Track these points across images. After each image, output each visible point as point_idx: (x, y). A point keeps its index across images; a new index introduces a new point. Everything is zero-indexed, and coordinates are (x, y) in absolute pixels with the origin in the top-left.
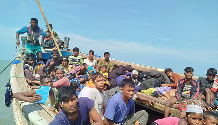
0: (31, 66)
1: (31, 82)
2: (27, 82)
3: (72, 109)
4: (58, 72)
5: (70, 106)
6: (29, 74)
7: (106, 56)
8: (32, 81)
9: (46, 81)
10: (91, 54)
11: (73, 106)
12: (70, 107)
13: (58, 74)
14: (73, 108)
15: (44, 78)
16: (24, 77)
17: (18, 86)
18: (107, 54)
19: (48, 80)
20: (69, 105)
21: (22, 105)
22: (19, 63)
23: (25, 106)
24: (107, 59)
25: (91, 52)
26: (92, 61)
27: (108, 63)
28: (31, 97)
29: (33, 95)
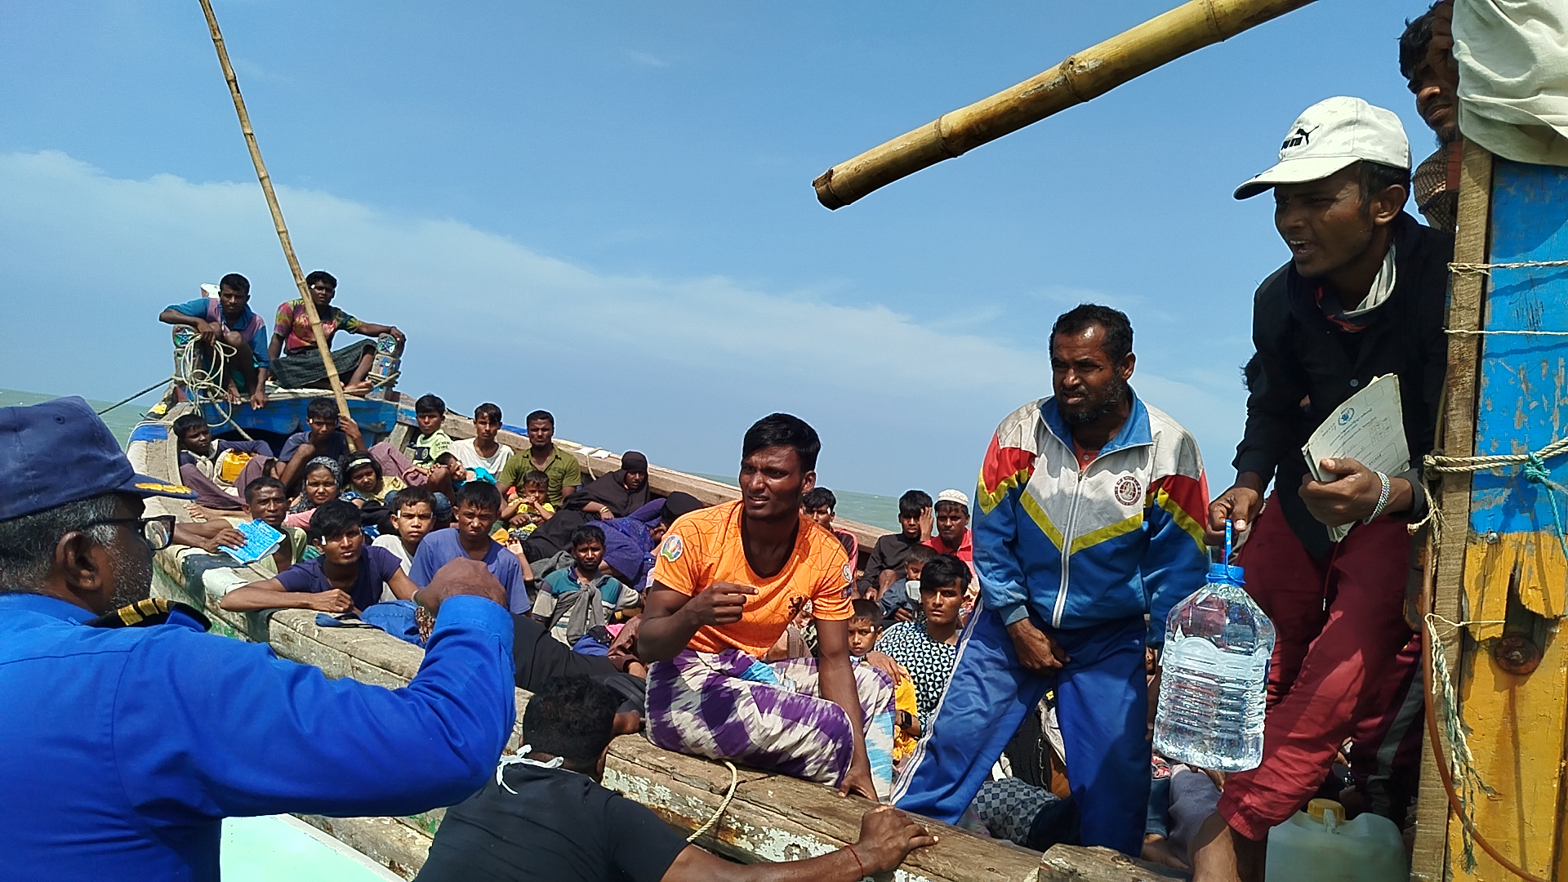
0: (203, 457)
3: (346, 554)
4: (318, 479)
5: (343, 548)
7: (537, 430)
9: (264, 496)
10: (485, 423)
11: (352, 549)
12: (343, 551)
13: (316, 484)
14: (350, 554)
15: (257, 487)
18: (541, 423)
19: (270, 492)
20: (342, 545)
21: (181, 554)
22: (157, 437)
23: (191, 555)
24: (538, 443)
25: (486, 414)
26: (490, 451)
27: (550, 459)
28: (209, 537)
29: (213, 534)
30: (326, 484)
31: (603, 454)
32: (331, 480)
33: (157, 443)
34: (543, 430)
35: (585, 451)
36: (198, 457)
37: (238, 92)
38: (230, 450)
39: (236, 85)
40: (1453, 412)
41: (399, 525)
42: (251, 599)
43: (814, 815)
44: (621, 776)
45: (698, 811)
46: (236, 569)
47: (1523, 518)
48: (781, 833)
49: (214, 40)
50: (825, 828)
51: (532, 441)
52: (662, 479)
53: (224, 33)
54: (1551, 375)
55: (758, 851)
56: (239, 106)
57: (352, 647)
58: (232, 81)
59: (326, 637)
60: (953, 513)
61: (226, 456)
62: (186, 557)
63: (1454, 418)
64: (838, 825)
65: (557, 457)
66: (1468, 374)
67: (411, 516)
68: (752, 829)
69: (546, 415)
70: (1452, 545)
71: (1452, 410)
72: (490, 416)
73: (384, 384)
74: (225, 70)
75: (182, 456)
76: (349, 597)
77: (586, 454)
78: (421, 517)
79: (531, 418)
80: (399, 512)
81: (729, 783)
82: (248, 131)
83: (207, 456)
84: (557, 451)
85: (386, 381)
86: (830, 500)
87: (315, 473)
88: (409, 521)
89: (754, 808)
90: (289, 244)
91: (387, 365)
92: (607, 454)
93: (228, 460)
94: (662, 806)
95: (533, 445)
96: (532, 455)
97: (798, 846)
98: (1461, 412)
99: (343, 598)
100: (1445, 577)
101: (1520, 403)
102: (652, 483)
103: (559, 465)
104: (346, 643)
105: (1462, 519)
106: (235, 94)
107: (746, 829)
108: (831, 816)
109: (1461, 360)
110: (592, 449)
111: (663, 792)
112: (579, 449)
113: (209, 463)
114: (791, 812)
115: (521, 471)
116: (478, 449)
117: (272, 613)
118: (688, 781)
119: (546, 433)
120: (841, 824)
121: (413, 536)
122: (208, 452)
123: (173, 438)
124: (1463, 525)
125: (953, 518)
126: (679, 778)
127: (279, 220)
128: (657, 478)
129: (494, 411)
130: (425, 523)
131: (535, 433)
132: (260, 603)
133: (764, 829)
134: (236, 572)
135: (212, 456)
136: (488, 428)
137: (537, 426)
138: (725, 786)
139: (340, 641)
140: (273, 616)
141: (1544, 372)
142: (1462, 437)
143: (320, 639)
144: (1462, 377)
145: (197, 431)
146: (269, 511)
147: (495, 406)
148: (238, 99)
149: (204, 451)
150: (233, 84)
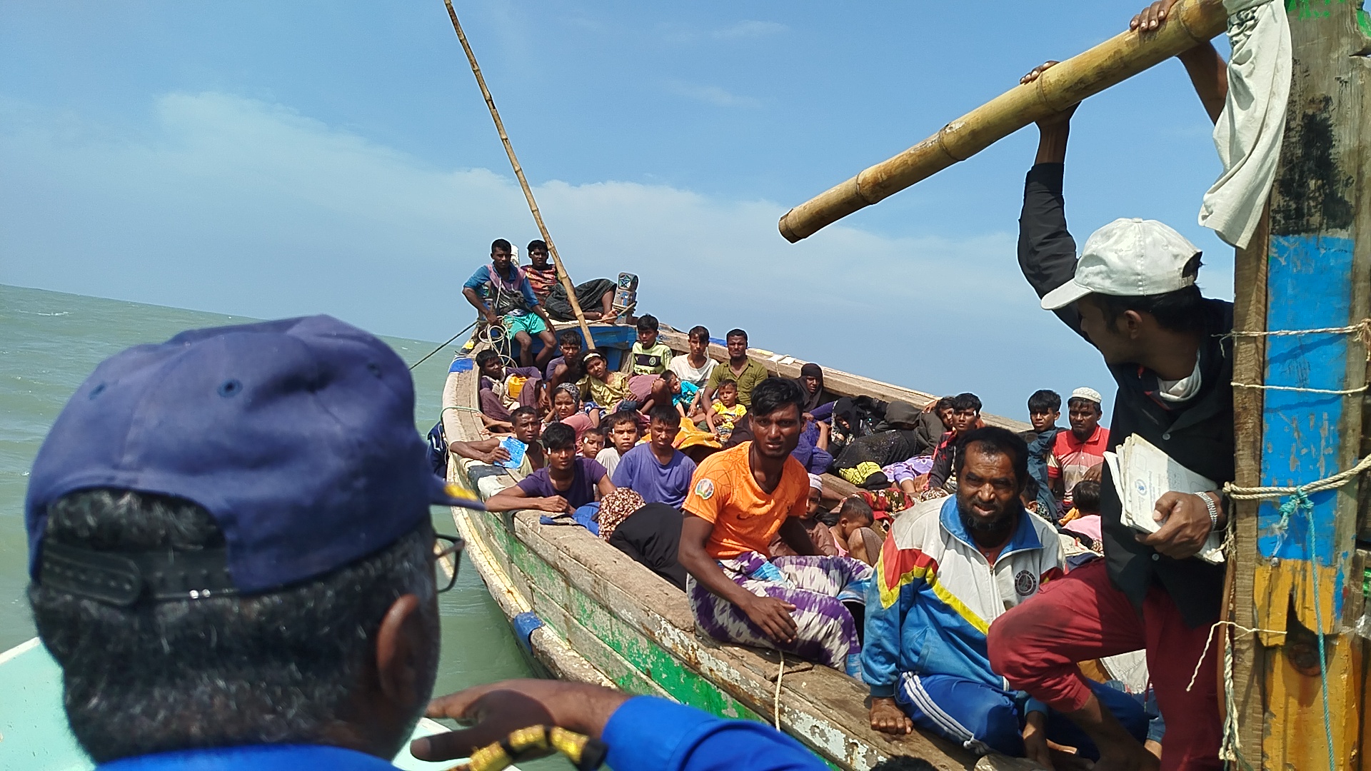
0: (497, 381)
1: (494, 422)
2: (485, 423)
3: (564, 463)
4: (561, 400)
5: (561, 458)
6: (493, 402)
7: (734, 344)
8: (498, 422)
9: (524, 421)
10: (696, 342)
11: (567, 460)
12: (561, 461)
13: (560, 403)
14: (566, 463)
15: (519, 414)
16: (477, 409)
17: (462, 430)
18: (738, 338)
19: (528, 418)
20: (561, 456)
21: (467, 466)
22: (465, 368)
23: (472, 466)
24: (735, 355)
25: (697, 335)
26: (700, 364)
27: (744, 367)
28: (487, 451)
29: (491, 449)
30: (567, 403)
31: (789, 360)
32: (570, 400)
33: (466, 374)
34: (739, 344)
35: (775, 358)
36: (494, 381)
37: (494, 108)
38: (512, 375)
39: (492, 103)
40: (1241, 452)
41: (615, 439)
42: (501, 503)
43: (829, 706)
44: (711, 658)
45: (757, 692)
46: (500, 477)
47: (1295, 548)
48: (807, 716)
49: (474, 71)
50: (836, 717)
51: (731, 352)
52: (836, 381)
53: (480, 65)
54: (1318, 427)
55: (795, 727)
56: (496, 118)
57: (559, 543)
58: (489, 101)
59: (544, 533)
60: (1085, 409)
61: (511, 379)
62: (469, 468)
63: (1241, 457)
64: (844, 716)
65: (749, 365)
66: (1250, 421)
67: (622, 432)
68: (790, 710)
69: (740, 332)
70: (1244, 563)
71: (1239, 450)
72: (701, 336)
73: (626, 312)
74: (484, 93)
75: (483, 382)
76: (566, 501)
77: (775, 361)
78: (629, 432)
79: (730, 335)
80: (613, 430)
81: (776, 674)
82: (504, 137)
83: (500, 380)
84: (750, 361)
85: (626, 310)
86: (976, 404)
87: (559, 395)
88: (621, 436)
89: (792, 694)
90: (540, 219)
91: (626, 297)
92: (793, 360)
93: (512, 382)
94: (736, 684)
95: (732, 357)
96: (731, 364)
97: (818, 727)
98: (1246, 452)
99: (561, 502)
100: (1242, 589)
101: (1294, 449)
102: (827, 385)
103: (750, 370)
104: (555, 539)
105: (1251, 542)
106: (492, 109)
107: (786, 709)
108: (841, 708)
109: (1245, 409)
110: (781, 357)
111: (735, 674)
112: (770, 357)
113: (501, 385)
114: (815, 701)
115: (723, 377)
116: (691, 362)
117: (515, 513)
118: (751, 668)
119: (741, 346)
120: (846, 715)
121: (625, 446)
122: (500, 376)
123: (476, 368)
124: (1252, 548)
125: (1084, 414)
126: (745, 665)
127: (532, 202)
128: (832, 380)
129: (703, 333)
130: (632, 436)
131: (732, 346)
132: (507, 506)
133: (797, 711)
134: (500, 479)
135: (502, 380)
136: (698, 346)
137: (734, 341)
138: (773, 675)
139: (552, 537)
140: (516, 515)
141: (1312, 423)
142: (1249, 474)
143: (541, 535)
144: (1245, 423)
145: (493, 362)
146: (529, 432)
147: (704, 328)
148: (495, 113)
149: (497, 376)
150: (490, 103)
